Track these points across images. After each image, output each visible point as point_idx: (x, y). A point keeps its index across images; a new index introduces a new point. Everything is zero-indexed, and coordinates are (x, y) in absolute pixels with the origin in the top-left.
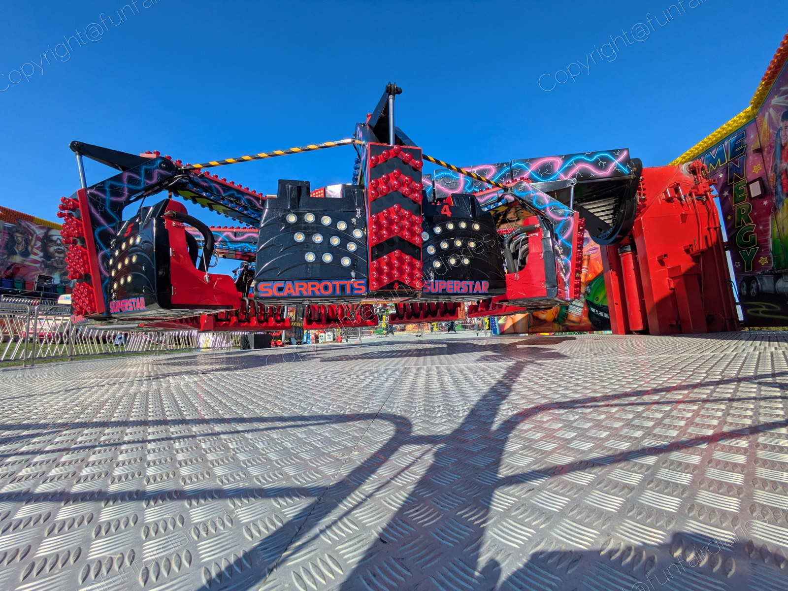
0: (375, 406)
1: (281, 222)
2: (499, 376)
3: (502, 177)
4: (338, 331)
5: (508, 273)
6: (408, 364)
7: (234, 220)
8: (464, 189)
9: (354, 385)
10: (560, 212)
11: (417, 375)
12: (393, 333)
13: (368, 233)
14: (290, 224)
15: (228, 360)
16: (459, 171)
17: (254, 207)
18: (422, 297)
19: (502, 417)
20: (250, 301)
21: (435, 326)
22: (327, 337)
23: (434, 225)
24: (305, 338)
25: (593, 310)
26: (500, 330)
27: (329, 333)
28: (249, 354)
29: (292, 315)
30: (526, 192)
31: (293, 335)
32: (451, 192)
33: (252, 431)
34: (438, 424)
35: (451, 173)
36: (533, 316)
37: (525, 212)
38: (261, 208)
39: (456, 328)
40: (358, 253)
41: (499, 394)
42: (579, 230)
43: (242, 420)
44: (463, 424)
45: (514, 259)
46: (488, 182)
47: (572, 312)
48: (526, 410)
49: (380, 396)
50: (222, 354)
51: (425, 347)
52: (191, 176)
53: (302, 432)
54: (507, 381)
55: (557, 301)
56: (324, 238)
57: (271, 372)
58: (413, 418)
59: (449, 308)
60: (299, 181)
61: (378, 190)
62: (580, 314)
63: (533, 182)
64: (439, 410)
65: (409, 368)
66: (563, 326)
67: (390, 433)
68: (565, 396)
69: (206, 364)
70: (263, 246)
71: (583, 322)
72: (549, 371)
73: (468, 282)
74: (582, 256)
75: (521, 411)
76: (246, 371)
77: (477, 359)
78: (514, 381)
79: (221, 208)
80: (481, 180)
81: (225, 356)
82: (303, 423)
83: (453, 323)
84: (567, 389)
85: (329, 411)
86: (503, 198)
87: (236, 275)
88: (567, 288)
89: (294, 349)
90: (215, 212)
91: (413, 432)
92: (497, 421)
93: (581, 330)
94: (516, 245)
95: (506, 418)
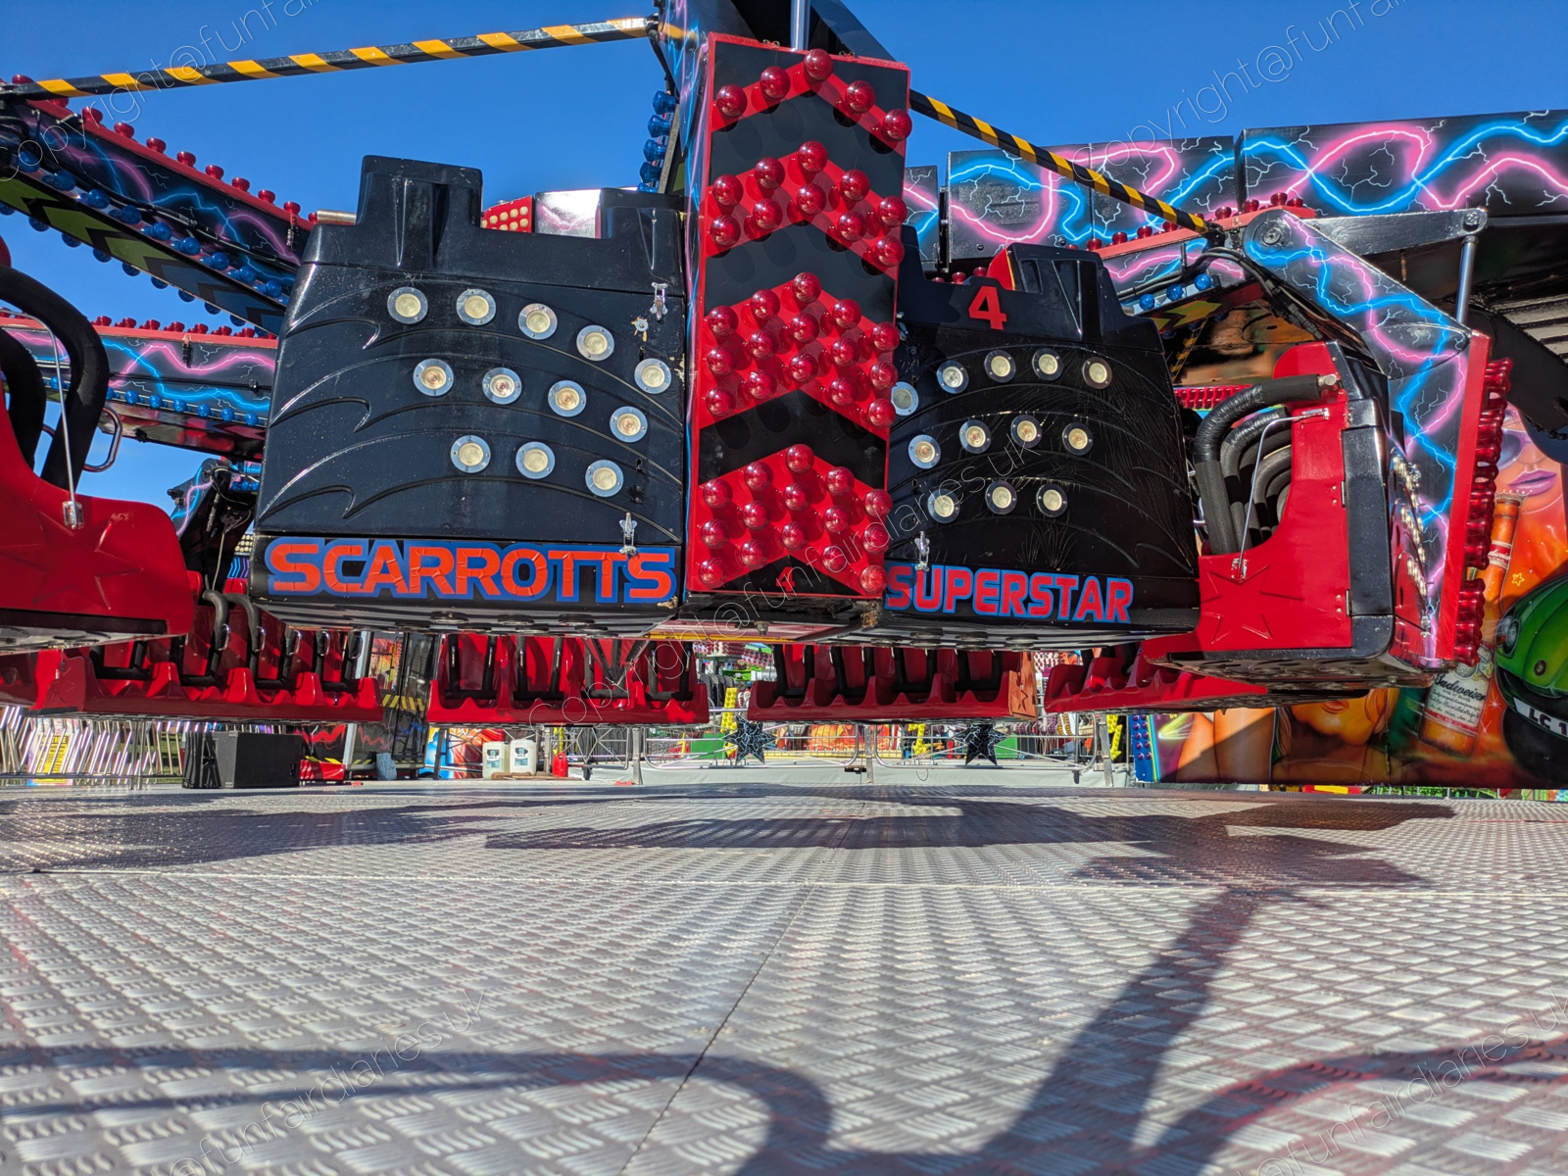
0: (691, 1027)
1: (368, 314)
2: (1161, 940)
3: (1201, 192)
4: (554, 737)
5: (1206, 551)
6: (814, 874)
7: (186, 298)
8: (1057, 229)
9: (611, 943)
10: (1418, 333)
11: (849, 917)
12: (760, 756)
13: (693, 375)
14: (399, 325)
15: (134, 827)
16: (1044, 158)
17: (264, 255)
18: (880, 625)
19: (1177, 1099)
20: (230, 606)
21: (920, 736)
22: (514, 756)
23: (940, 361)
24: (431, 755)
25: (1523, 709)
26: (1164, 764)
27: (525, 743)
28: (216, 805)
29: (385, 667)
30: (1291, 249)
31: (386, 742)
32: (1006, 239)
33: (220, 1100)
34: (930, 1112)
35: (1010, 169)
36: (1293, 718)
37: (1283, 325)
38: (293, 258)
39: (998, 749)
40: (651, 449)
41: (1163, 1008)
42: (1487, 404)
43: (177, 1058)
44: (1025, 1116)
45: (1231, 501)
46: (1151, 206)
47: (1443, 710)
48: (1267, 1077)
49: (709, 989)
50: (111, 801)
51: (879, 813)
52: (31, 123)
53: (412, 1113)
54: (1190, 959)
55: (1386, 667)
56: (525, 386)
57: (299, 878)
58: (836, 1082)
59: (975, 672)
60: (442, 167)
61: (736, 215)
62: (1471, 721)
63: (1319, 216)
64: (933, 1054)
65: (821, 889)
66: (1405, 762)
67: (748, 1134)
68: (1414, 1029)
69: (48, 835)
70: (293, 401)
71: (1483, 752)
72: (1353, 930)
73: (1054, 579)
74: (1491, 505)
75: (1246, 1077)
76: (206, 870)
77: (1073, 867)
78: (1219, 963)
79: (139, 250)
80: (1126, 198)
81: (122, 810)
82: (417, 1079)
83: (986, 728)
84: (1424, 1002)
85: (516, 1038)
86: (1202, 271)
87: (181, 505)
88: (1429, 619)
89: (387, 794)
90: (115, 264)
91: (835, 1136)
92: (1155, 1111)
93: (1471, 780)
94: (1244, 450)
95: (1191, 1103)
